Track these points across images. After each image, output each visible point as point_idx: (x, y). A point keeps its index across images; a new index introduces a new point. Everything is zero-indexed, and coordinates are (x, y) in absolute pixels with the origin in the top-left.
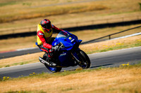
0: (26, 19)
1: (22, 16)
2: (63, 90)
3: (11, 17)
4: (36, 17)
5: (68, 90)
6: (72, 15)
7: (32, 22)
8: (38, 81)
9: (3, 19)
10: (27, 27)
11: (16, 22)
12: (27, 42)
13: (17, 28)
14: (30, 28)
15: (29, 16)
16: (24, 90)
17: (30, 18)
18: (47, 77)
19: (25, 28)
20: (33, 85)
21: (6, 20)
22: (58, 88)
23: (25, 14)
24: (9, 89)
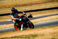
0: (37, 4)
1: (35, 3)
2: (51, 34)
3: (31, 3)
4: (41, 3)
5: (53, 33)
6: (56, 2)
7: (39, 5)
8: (41, 30)
9: (27, 4)
10: (37, 7)
11: (33, 5)
12: (38, 13)
13: (33, 8)
14: (38, 8)
15: (38, 3)
16: (36, 34)
17: (38, 4)
18: (45, 28)
19: (36, 8)
20: (39, 32)
21: (29, 4)
22: (49, 33)
23: (36, 2)
24: (30, 33)
